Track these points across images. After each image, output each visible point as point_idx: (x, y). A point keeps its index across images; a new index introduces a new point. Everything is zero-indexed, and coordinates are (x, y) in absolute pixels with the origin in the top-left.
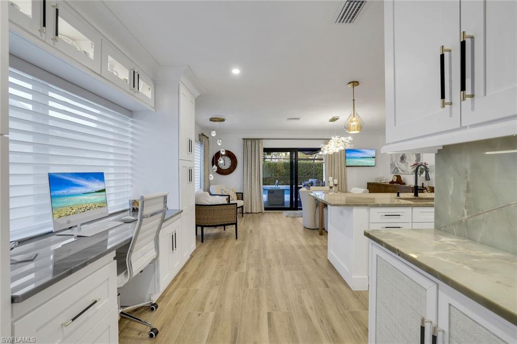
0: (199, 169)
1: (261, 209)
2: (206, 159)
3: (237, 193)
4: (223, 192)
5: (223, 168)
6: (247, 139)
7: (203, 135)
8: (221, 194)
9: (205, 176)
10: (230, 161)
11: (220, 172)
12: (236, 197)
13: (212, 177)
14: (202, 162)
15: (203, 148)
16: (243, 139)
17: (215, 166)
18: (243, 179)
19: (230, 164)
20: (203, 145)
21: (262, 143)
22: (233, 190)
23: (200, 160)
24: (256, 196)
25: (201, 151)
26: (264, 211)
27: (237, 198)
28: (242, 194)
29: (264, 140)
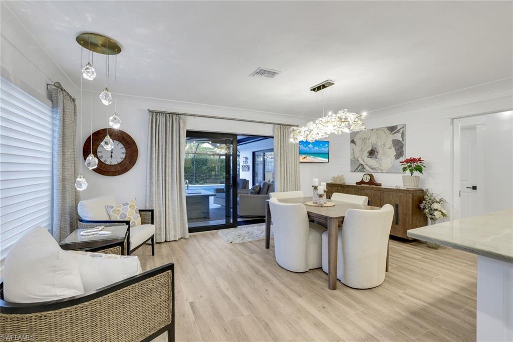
0: (49, 163)
1: (183, 233)
2: (68, 142)
3: (140, 211)
4: (111, 213)
5: (108, 163)
6: (157, 113)
7: (59, 86)
8: (107, 219)
9: (63, 180)
10: (124, 150)
11: (103, 170)
12: (140, 218)
13: (82, 184)
14: (56, 148)
15: (58, 116)
16: (152, 112)
17: (91, 157)
18: (151, 183)
19: (124, 156)
20: (60, 110)
21: (184, 123)
22: (132, 207)
23: (50, 145)
24: (174, 212)
25: (53, 124)
26: (188, 235)
27: (142, 220)
28: (152, 211)
29: (188, 117)
